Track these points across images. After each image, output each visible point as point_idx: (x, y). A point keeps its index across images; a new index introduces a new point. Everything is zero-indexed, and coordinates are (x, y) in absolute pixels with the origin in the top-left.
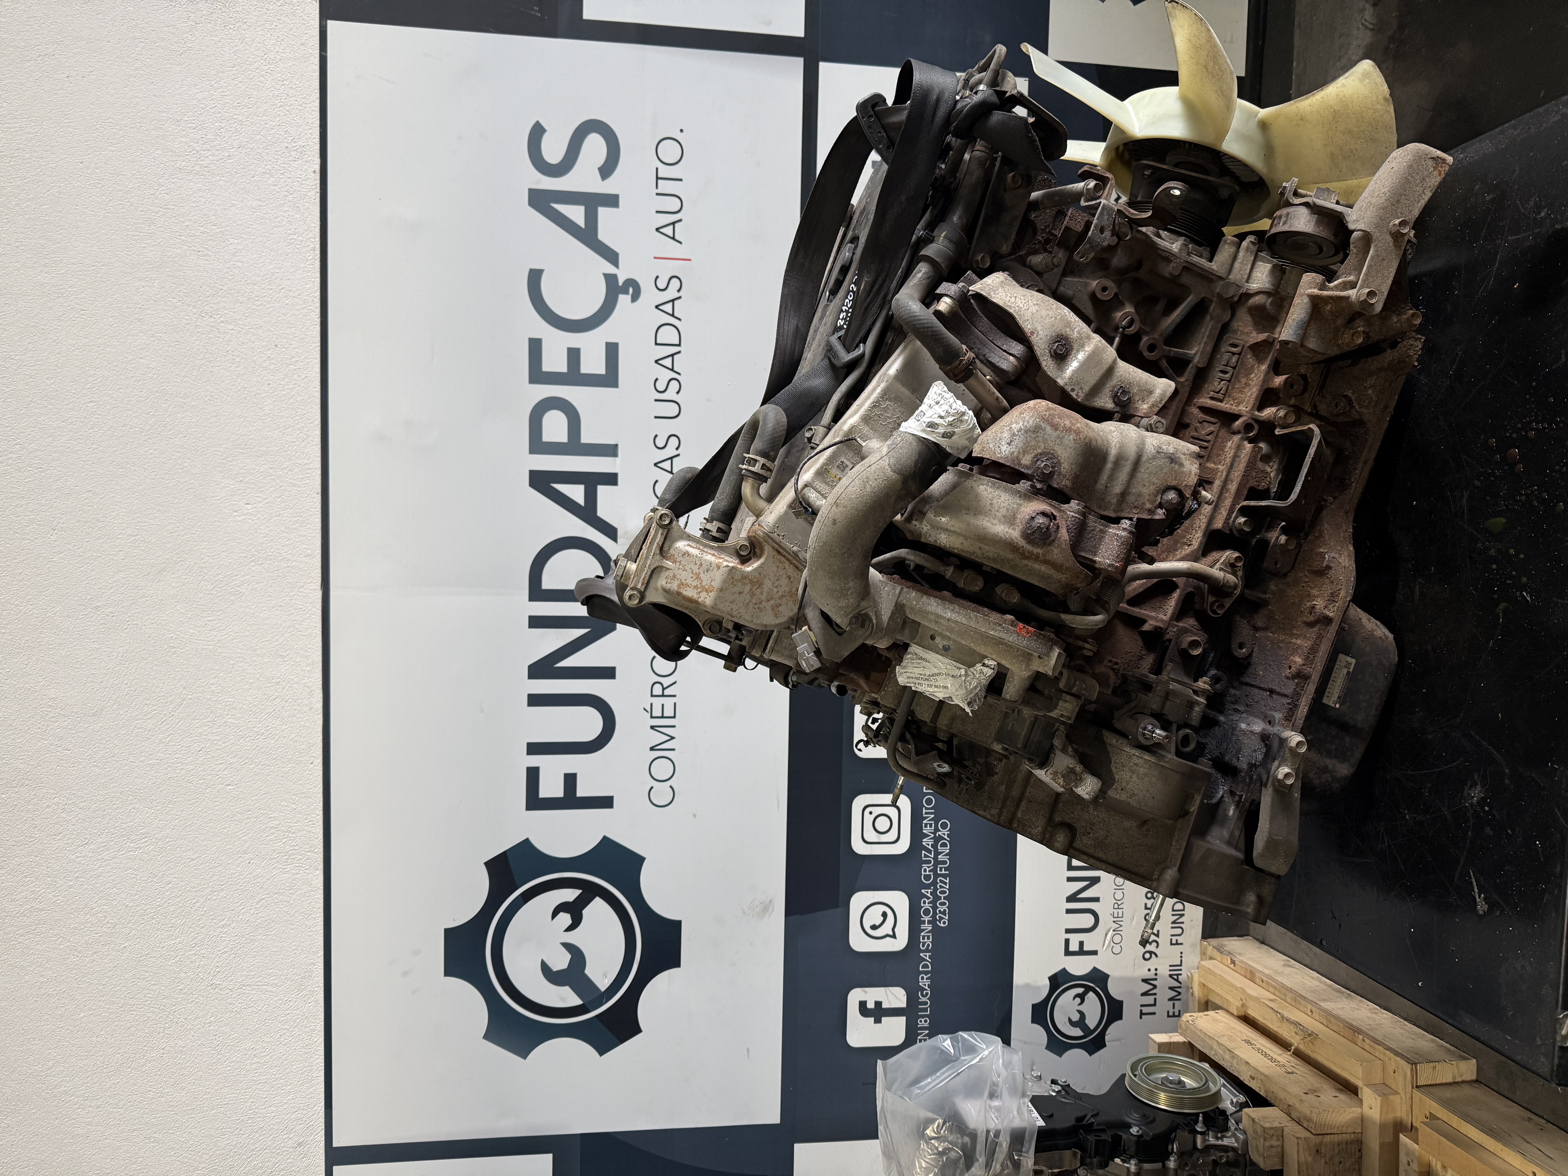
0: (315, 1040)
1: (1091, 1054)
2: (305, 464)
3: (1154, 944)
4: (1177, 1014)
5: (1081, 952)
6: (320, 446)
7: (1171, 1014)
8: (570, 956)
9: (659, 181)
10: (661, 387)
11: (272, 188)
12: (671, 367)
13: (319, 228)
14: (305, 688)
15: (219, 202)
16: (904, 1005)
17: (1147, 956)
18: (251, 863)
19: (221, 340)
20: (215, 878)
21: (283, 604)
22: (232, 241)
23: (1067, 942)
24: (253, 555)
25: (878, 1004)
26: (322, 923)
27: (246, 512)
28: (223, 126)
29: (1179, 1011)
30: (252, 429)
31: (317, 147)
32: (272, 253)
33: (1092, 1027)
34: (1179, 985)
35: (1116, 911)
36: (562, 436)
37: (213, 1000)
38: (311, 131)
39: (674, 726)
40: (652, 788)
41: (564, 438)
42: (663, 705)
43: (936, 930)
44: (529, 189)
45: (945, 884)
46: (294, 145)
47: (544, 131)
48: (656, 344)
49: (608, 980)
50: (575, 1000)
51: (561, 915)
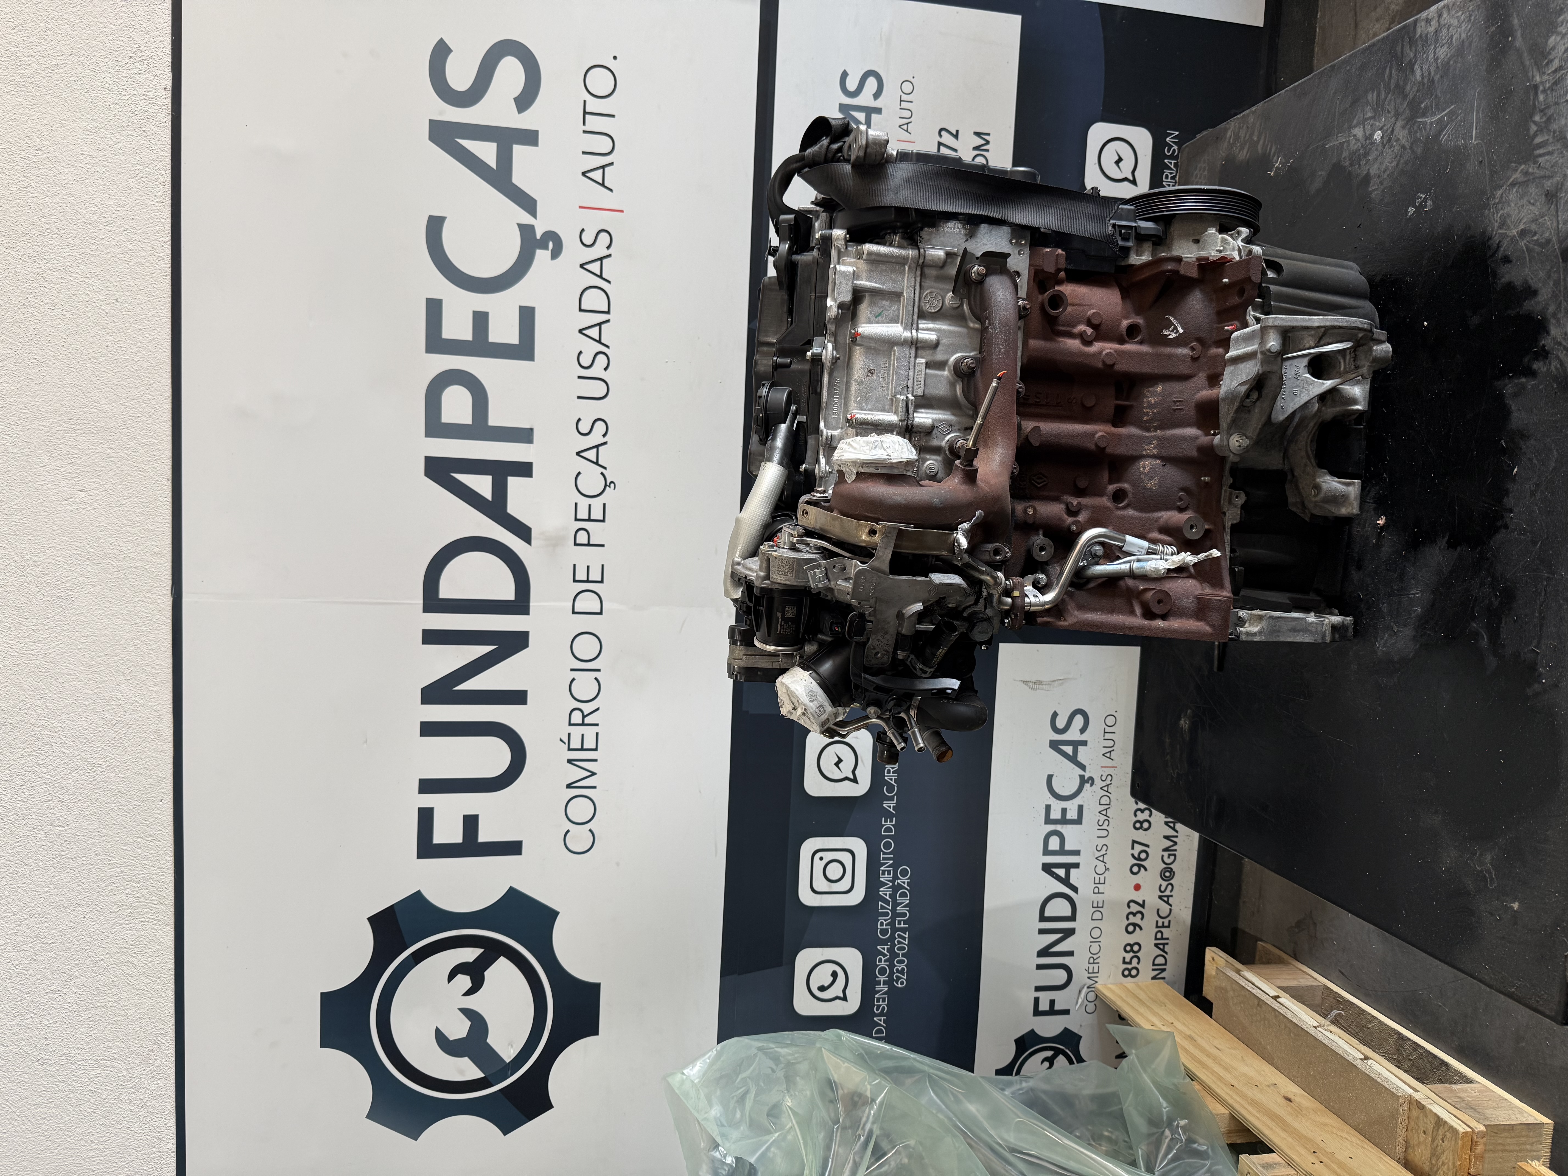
2: (152, 445)
5: (1052, 1011)
6: (171, 424)
8: (470, 1023)
9: (587, 116)
10: (586, 364)
11: (112, 106)
12: (598, 339)
13: (170, 158)
14: (153, 712)
15: (46, 121)
18: (87, 917)
19: (47, 290)
20: (42, 935)
21: (125, 612)
22: (61, 170)
23: (1037, 1000)
26: (174, 987)
27: (79, 500)
28: (49, 27)
30: (86, 400)
31: (169, 58)
35: (1091, 966)
37: (41, 1078)
38: (160, 38)
39: (596, 760)
40: (568, 831)
41: (466, 418)
42: (583, 735)
43: (892, 991)
44: (430, 120)
45: (904, 939)
46: (140, 54)
47: (450, 51)
48: (581, 310)
49: (514, 1051)
50: (475, 1073)
51: (460, 977)
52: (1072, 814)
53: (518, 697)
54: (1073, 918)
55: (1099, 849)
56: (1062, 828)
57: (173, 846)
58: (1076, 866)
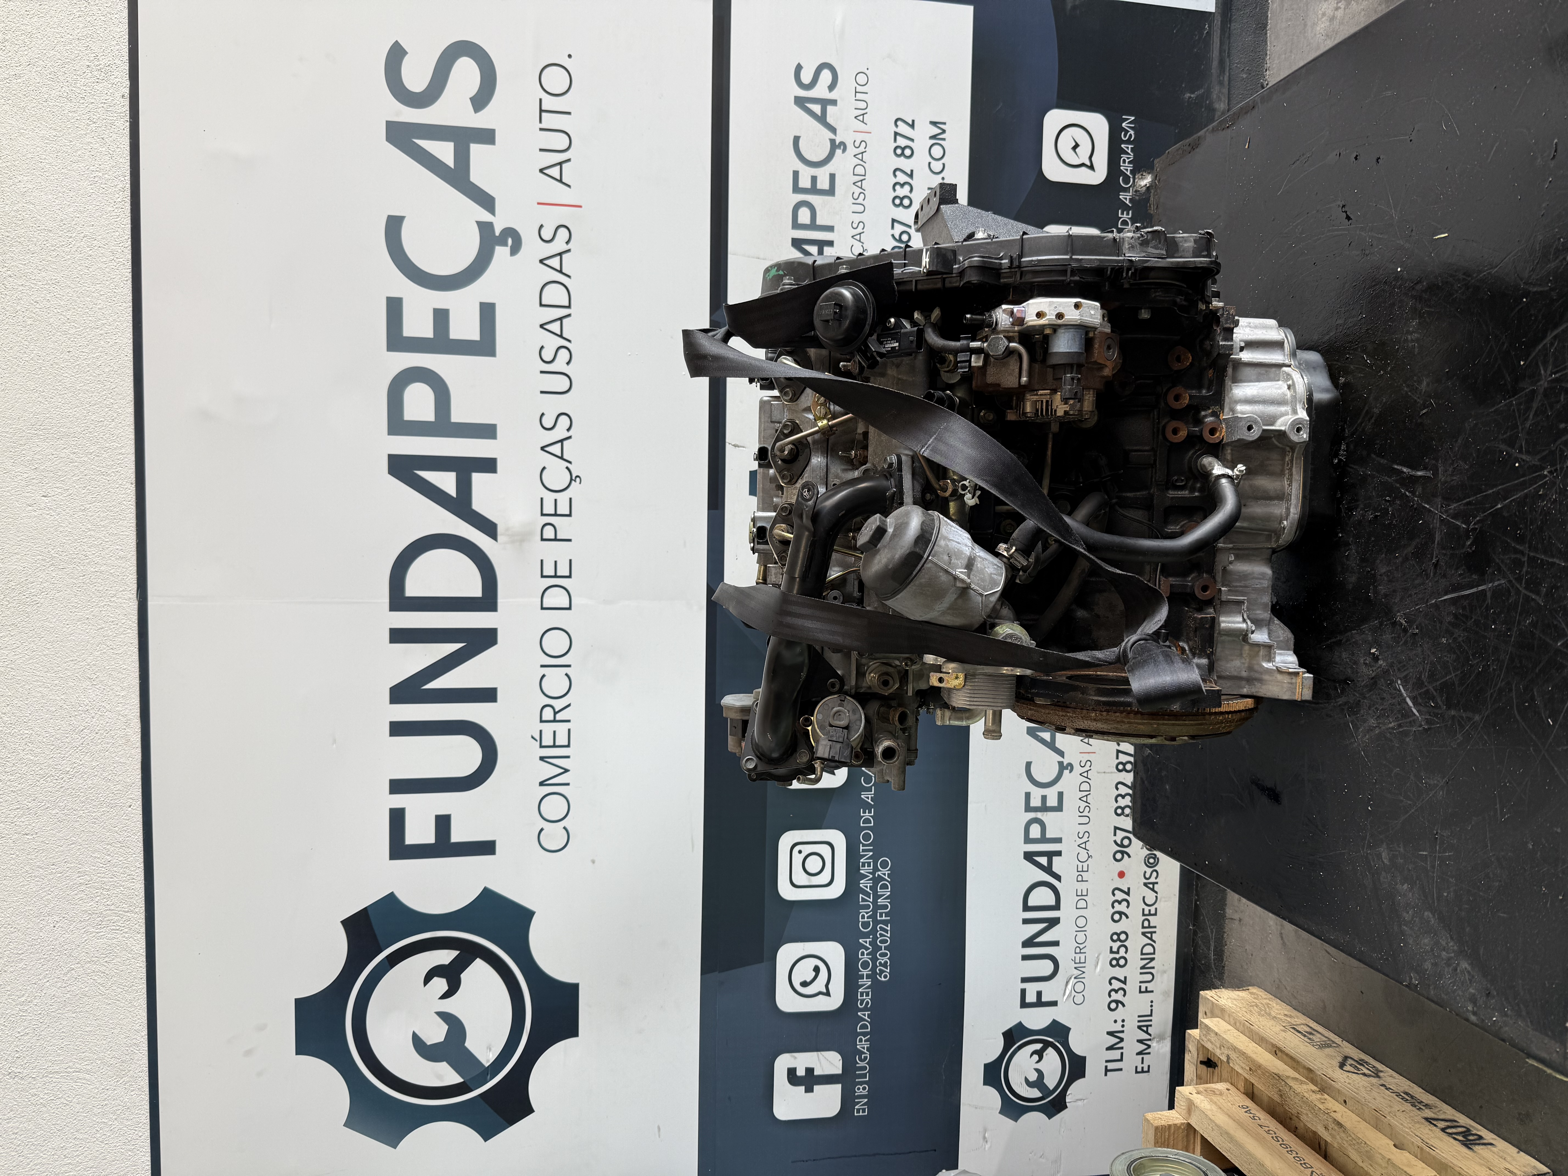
0: (140, 1134)
1: (1050, 1117)
2: (115, 449)
3: (1121, 992)
4: (1146, 1069)
5: (1040, 1003)
6: (133, 427)
7: (1139, 1069)
8: (447, 1027)
9: (544, 114)
10: (548, 358)
11: (70, 115)
12: (559, 333)
13: (129, 164)
14: (120, 717)
15: (4, 130)
16: (839, 1071)
17: (1113, 1005)
18: (57, 926)
20: (12, 946)
21: (91, 617)
23: (1023, 992)
24: (53, 558)
25: (810, 1071)
26: (146, 996)
27: (43, 505)
29: (1149, 1066)
30: (48, 405)
31: (126, 66)
32: (71, 194)
33: (1051, 1088)
34: (1148, 1037)
35: (1077, 956)
36: (429, 415)
37: (12, 1092)
38: (118, 47)
39: (568, 757)
40: (542, 830)
41: (430, 416)
42: (554, 732)
43: (876, 986)
44: (387, 122)
45: (886, 931)
46: (98, 63)
47: (405, 53)
48: (541, 305)
49: (493, 1054)
50: (452, 1078)
51: (436, 980)
52: (1052, 802)
53: (488, 695)
54: (1057, 907)
55: (1081, 836)
56: (1042, 815)
57: (142, 852)
58: (1059, 853)
